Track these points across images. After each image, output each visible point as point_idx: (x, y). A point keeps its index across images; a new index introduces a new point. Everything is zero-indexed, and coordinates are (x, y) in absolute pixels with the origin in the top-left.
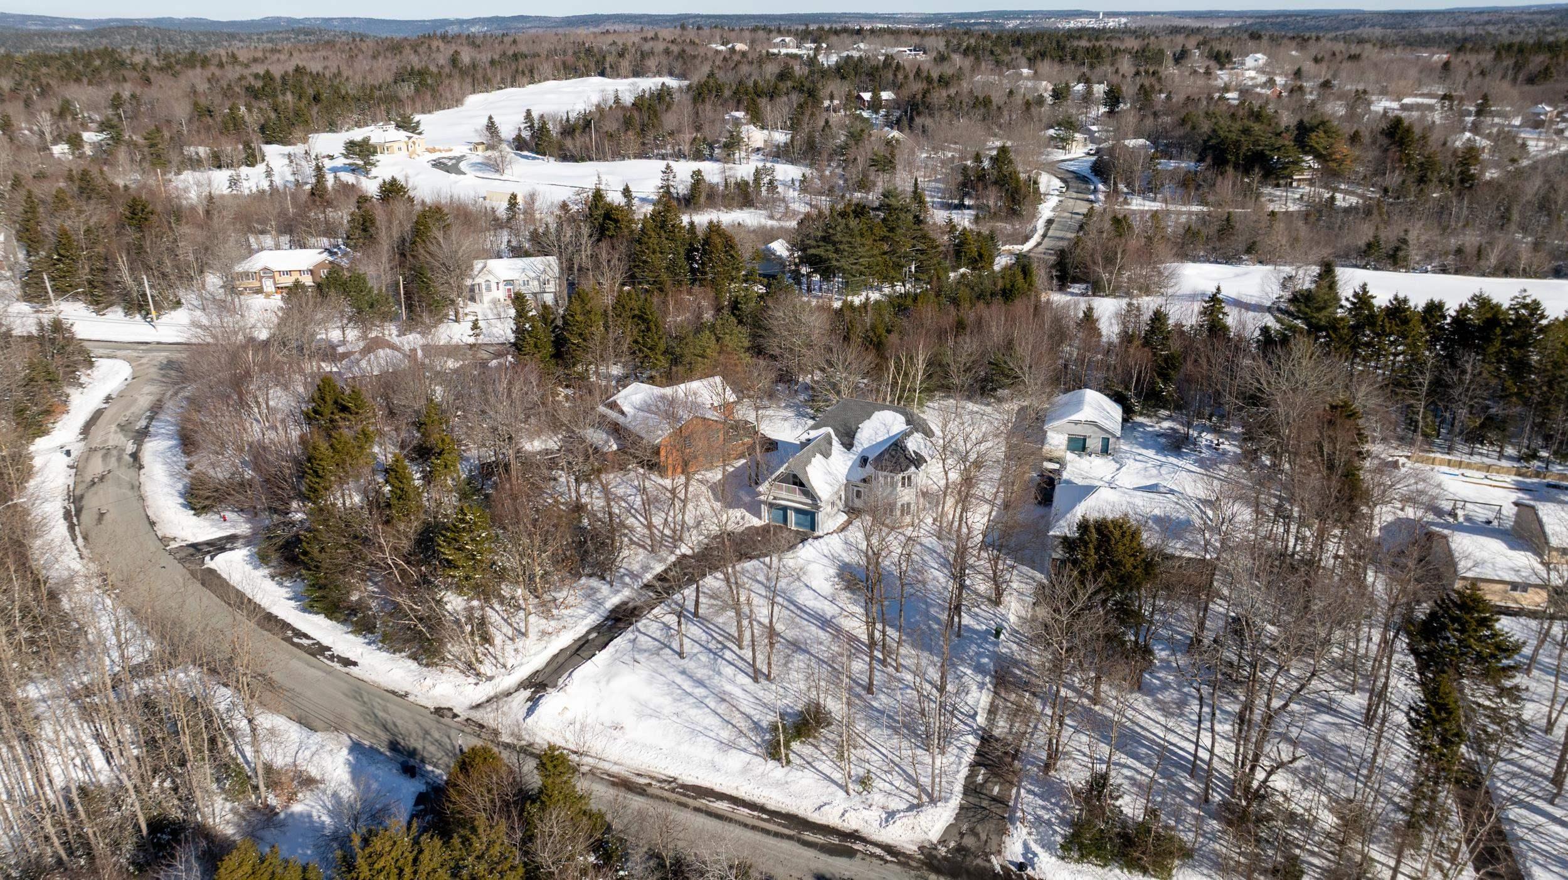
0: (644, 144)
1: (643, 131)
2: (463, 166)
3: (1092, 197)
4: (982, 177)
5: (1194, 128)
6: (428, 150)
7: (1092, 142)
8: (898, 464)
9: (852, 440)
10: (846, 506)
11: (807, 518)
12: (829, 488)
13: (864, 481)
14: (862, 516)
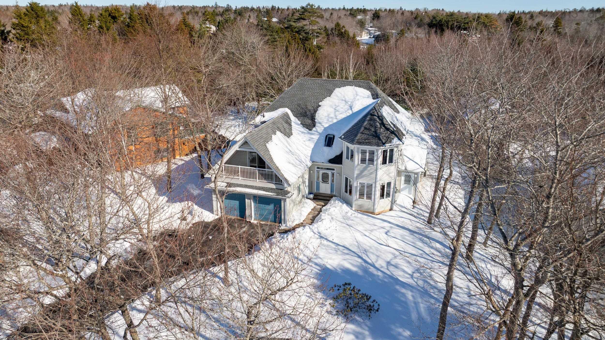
7: (370, 34)
8: (376, 136)
9: (313, 118)
10: (310, 193)
11: (271, 207)
12: (293, 169)
13: (332, 161)
14: (332, 201)
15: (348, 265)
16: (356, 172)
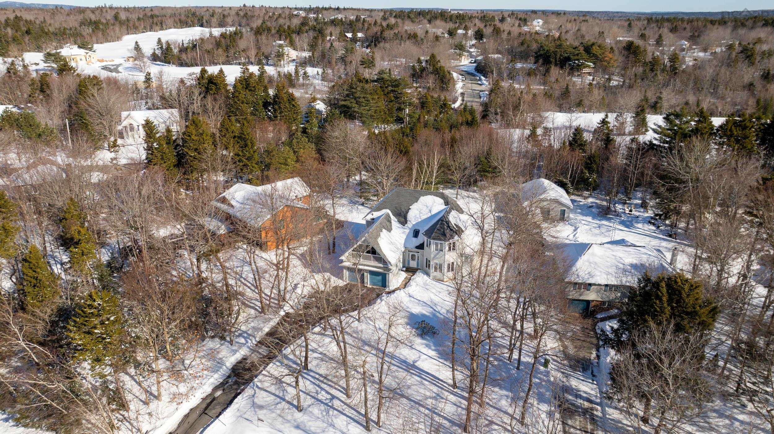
0: (228, 56)
1: (227, 49)
2: (120, 69)
3: (479, 82)
4: (423, 70)
5: (528, 47)
6: (99, 61)
7: (471, 57)
8: (444, 235)
9: (405, 218)
10: (403, 267)
11: (380, 278)
12: (393, 255)
13: (417, 247)
14: (417, 273)
15: (424, 312)
16: (432, 256)
